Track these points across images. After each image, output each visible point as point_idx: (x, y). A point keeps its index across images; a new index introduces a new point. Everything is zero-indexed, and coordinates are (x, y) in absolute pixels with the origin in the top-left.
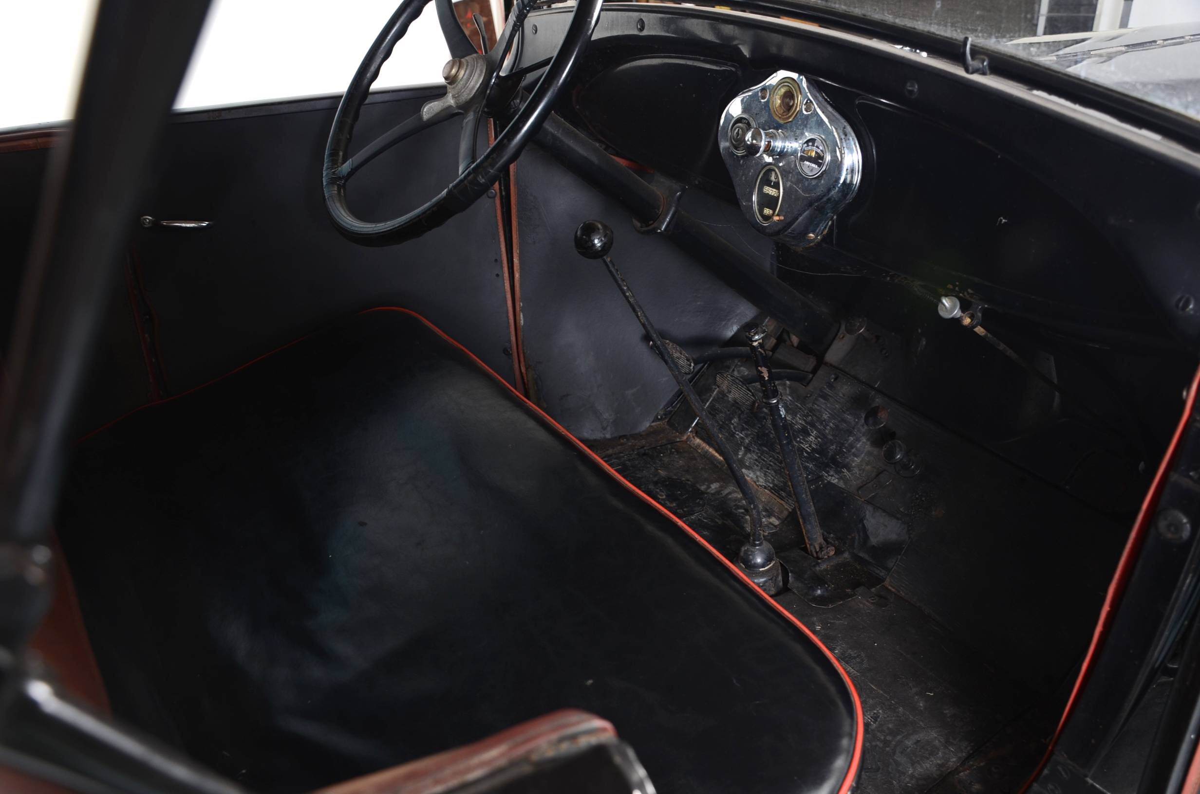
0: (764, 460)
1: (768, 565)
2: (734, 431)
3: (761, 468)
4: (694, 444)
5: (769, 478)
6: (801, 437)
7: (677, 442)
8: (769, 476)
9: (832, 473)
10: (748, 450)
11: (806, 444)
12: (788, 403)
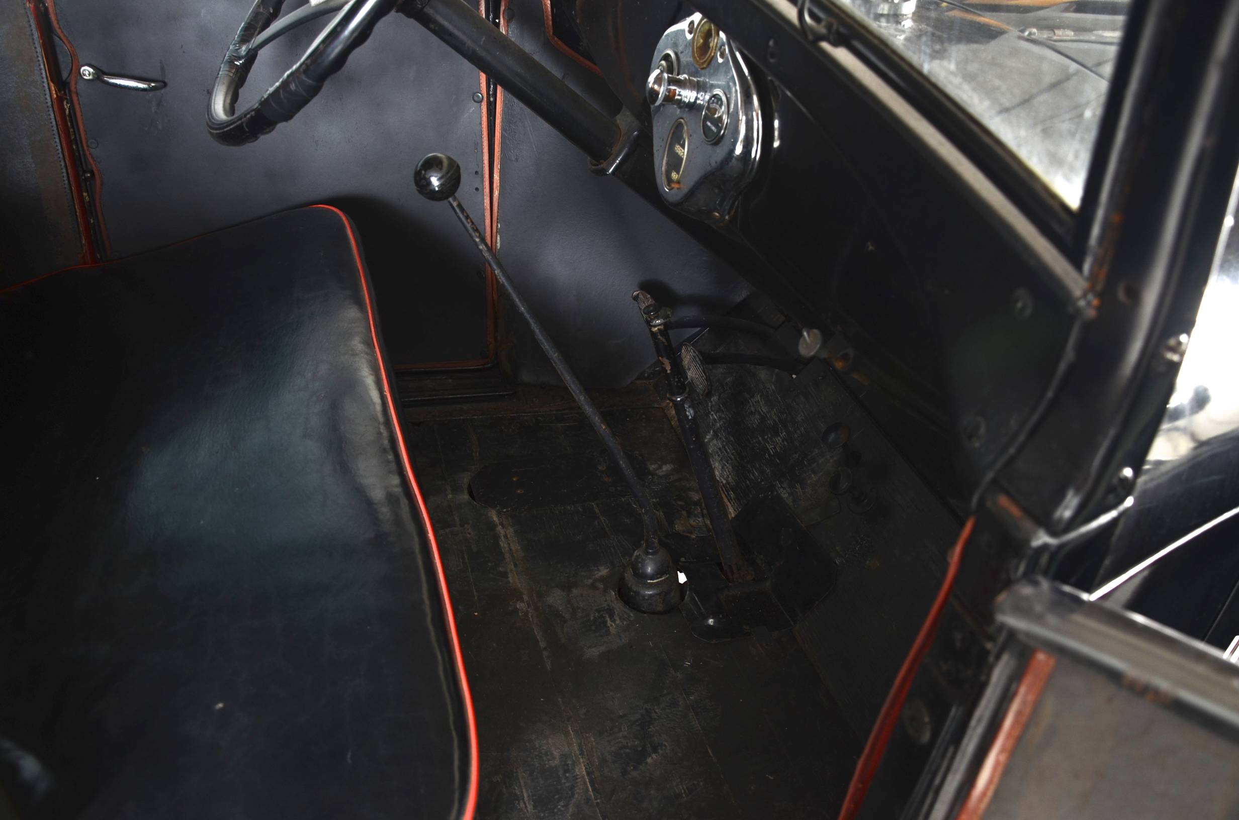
0: (726, 451)
1: (658, 578)
2: (710, 410)
3: (721, 460)
4: (670, 414)
5: (725, 473)
6: (769, 436)
7: (654, 408)
8: (725, 471)
9: (785, 485)
10: (716, 435)
11: (771, 445)
12: (770, 392)
